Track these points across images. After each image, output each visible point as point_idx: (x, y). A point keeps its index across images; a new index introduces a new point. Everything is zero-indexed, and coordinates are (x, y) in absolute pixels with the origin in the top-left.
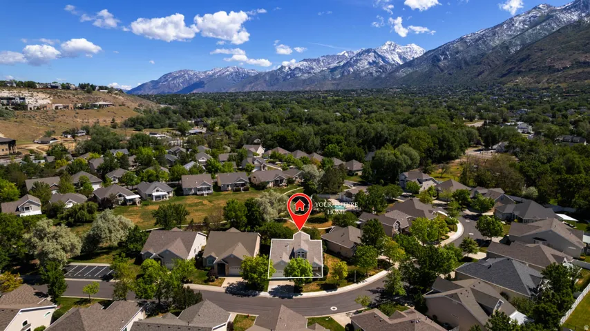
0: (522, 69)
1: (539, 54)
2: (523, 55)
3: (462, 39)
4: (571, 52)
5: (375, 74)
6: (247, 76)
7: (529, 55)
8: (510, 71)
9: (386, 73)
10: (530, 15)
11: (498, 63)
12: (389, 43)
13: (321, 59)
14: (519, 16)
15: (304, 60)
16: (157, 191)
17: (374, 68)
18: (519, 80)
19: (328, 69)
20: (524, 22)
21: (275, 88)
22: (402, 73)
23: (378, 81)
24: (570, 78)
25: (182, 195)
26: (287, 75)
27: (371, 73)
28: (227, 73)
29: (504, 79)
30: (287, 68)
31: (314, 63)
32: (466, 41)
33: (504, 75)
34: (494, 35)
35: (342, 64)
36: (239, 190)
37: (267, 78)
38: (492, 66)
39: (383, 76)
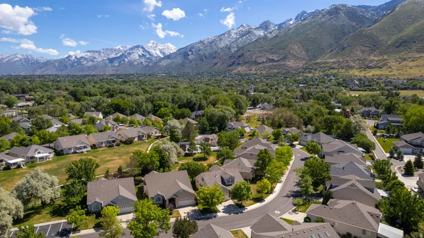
0: (240, 62)
1: (248, 53)
2: (240, 53)
3: (201, 42)
4: (265, 53)
5: (144, 64)
6: (37, 62)
7: (243, 54)
8: (233, 63)
9: (152, 63)
10: (239, 30)
11: (225, 58)
12: (152, 41)
13: (102, 51)
14: (232, 29)
15: (88, 51)
16: (39, 153)
17: (144, 59)
18: (240, 68)
19: (108, 59)
20: (236, 33)
21: (64, 73)
22: (164, 63)
23: (147, 69)
24: (267, 68)
25: (63, 154)
26: (74, 62)
27: (141, 63)
28: (16, 59)
29: (230, 68)
30: (74, 57)
31: (96, 54)
32: (204, 44)
33: (230, 66)
34: (221, 40)
35: (119, 55)
36: (113, 146)
37: (57, 64)
38: (222, 60)
39: (151, 65)
